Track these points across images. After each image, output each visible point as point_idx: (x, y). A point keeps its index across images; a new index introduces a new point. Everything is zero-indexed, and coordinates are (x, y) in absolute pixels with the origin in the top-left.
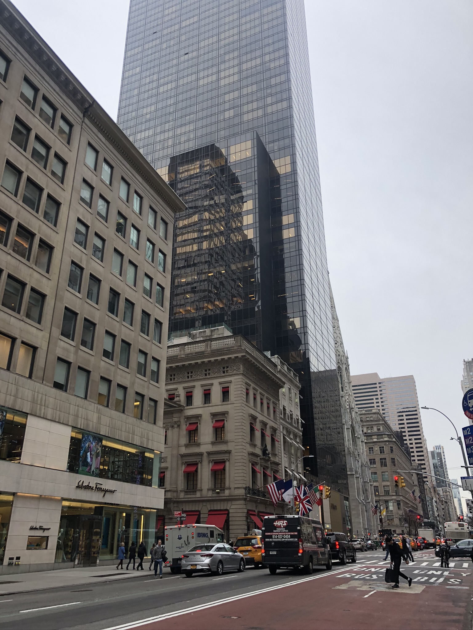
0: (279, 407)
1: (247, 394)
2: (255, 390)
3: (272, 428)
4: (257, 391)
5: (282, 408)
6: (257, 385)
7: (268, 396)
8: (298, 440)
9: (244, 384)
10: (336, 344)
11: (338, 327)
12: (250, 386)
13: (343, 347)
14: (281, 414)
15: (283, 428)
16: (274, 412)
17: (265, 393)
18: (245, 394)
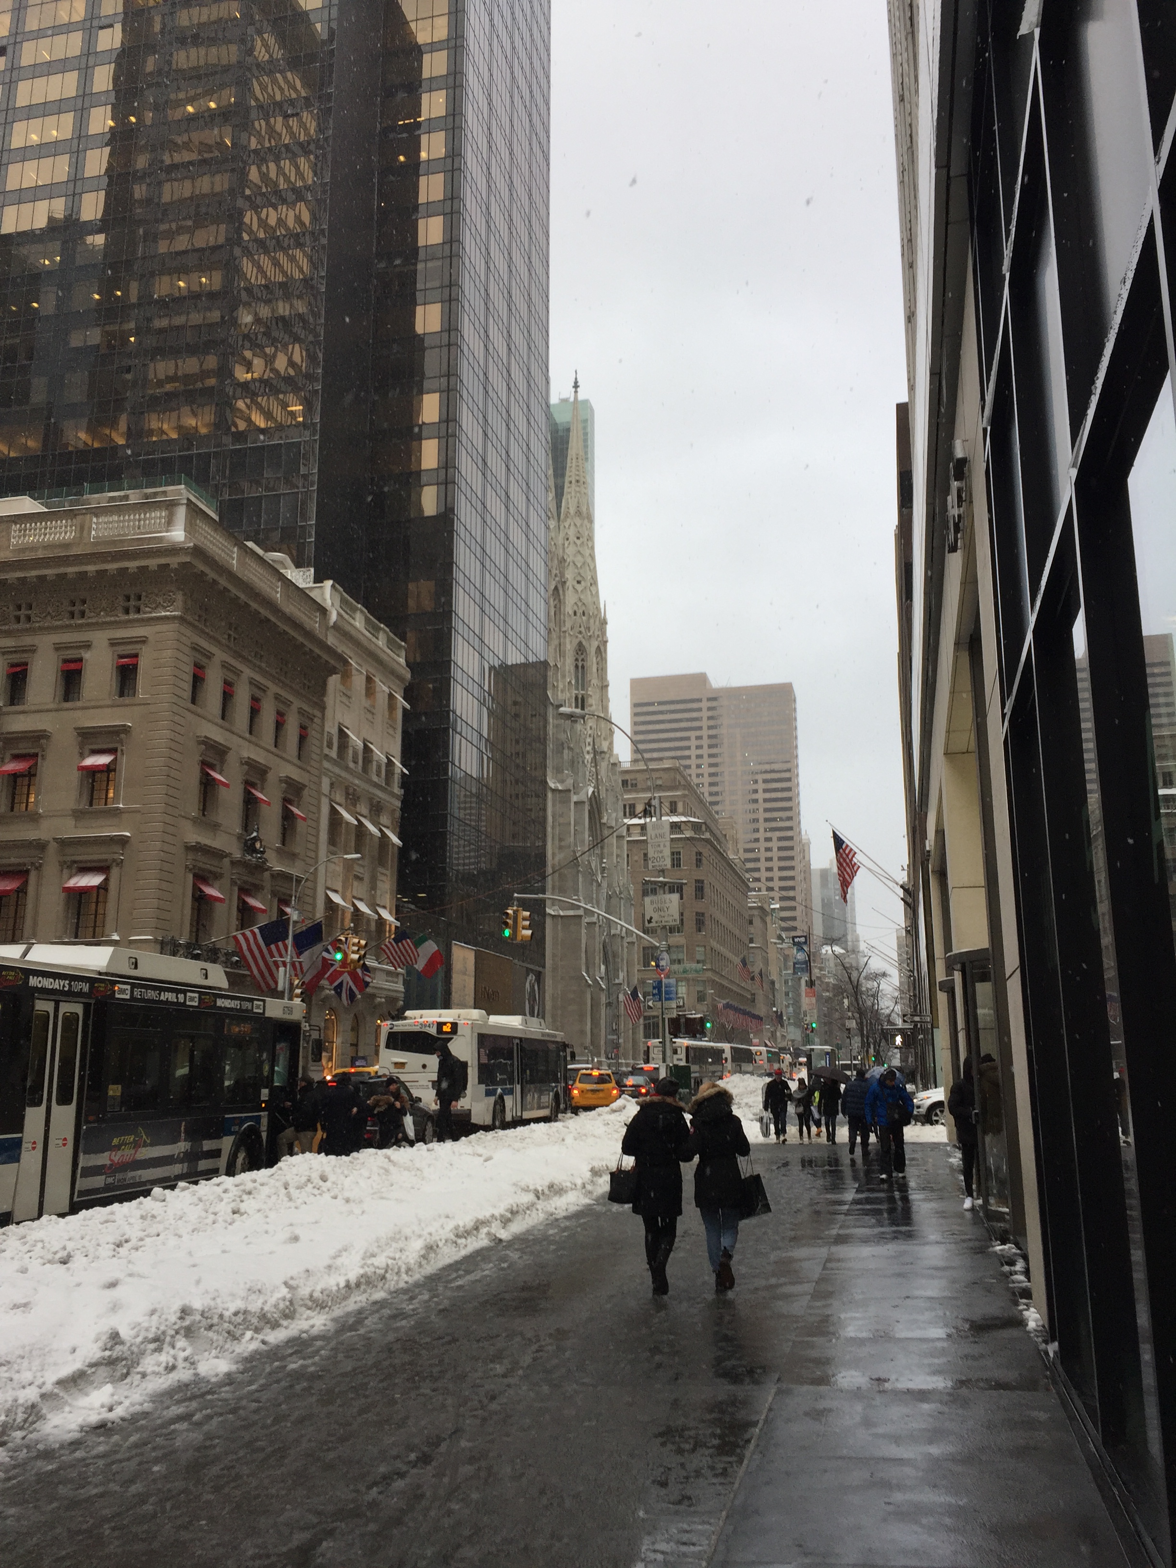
0: (323, 726)
1: (198, 680)
2: (229, 669)
3: (286, 782)
4: (238, 673)
5: (335, 731)
6: (238, 655)
7: (282, 693)
8: (385, 819)
9: (187, 650)
10: (579, 582)
11: (590, 538)
12: (209, 658)
13: (597, 592)
14: (330, 746)
15: (332, 784)
16: (302, 738)
17: (268, 683)
18: (189, 678)
